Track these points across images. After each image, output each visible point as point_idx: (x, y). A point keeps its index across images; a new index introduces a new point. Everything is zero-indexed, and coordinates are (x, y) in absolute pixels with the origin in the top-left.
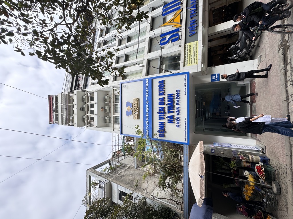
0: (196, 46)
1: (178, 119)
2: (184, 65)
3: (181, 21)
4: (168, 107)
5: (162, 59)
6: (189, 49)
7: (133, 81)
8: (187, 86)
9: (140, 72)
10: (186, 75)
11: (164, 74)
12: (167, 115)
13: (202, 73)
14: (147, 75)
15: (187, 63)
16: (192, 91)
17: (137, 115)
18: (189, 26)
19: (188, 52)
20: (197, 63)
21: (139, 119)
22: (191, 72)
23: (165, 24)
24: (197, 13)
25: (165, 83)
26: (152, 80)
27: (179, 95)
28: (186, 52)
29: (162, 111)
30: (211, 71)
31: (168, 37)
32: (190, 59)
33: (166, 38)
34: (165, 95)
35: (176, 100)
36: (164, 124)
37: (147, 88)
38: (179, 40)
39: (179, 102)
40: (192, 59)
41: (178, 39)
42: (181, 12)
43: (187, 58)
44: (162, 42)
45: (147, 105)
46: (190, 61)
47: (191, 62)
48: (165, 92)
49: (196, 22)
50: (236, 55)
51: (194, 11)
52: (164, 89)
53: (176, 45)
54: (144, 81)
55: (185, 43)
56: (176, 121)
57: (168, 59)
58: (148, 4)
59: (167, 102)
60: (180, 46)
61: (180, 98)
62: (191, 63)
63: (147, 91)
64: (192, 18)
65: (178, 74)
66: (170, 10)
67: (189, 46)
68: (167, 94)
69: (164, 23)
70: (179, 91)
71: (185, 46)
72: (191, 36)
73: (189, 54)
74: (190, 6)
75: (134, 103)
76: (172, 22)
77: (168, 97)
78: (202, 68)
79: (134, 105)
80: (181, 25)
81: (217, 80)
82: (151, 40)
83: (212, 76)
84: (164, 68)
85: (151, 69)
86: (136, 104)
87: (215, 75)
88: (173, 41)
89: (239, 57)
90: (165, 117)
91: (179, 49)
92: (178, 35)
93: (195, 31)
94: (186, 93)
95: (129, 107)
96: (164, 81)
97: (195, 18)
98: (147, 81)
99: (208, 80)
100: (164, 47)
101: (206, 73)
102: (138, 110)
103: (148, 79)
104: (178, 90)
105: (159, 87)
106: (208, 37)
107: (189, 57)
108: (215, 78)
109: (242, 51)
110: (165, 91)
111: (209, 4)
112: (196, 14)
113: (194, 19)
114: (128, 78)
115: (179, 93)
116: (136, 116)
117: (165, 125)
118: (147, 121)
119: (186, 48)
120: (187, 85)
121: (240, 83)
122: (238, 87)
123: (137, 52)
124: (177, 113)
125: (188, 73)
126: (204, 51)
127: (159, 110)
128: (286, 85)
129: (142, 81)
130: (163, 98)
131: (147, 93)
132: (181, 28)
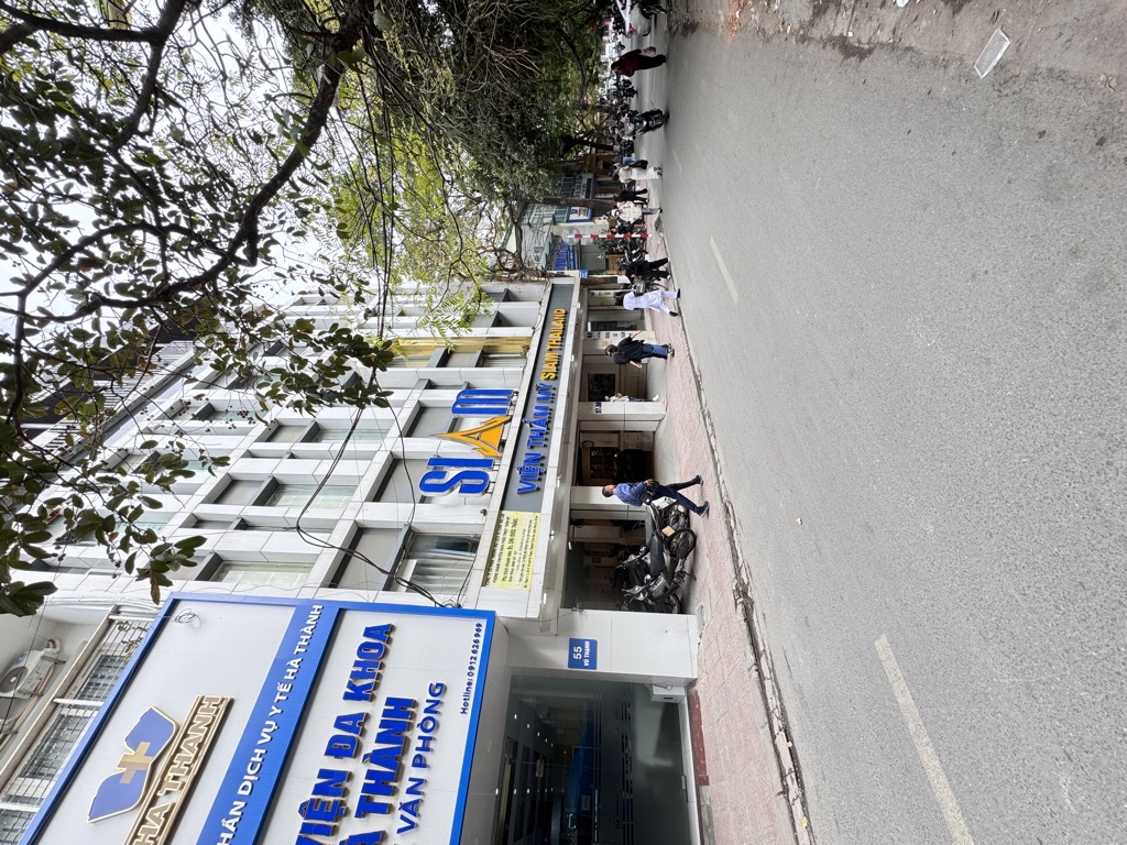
0: (533, 525)
2: (485, 582)
3: (502, 444)
4: (370, 775)
5: (413, 541)
6: (509, 528)
7: (246, 597)
8: (476, 672)
9: (303, 564)
10: (484, 623)
11: (402, 597)
12: (352, 827)
13: (541, 624)
14: (330, 586)
15: (496, 575)
16: (498, 694)
17: (167, 816)
18: (520, 463)
19: (504, 540)
20: (528, 584)
22: (504, 612)
23: (451, 435)
24: (546, 439)
25: (389, 641)
26: (341, 612)
27: (436, 709)
28: (501, 536)
29: (331, 799)
30: (570, 627)
31: (452, 472)
32: (507, 565)
33: (445, 473)
34: (371, 698)
35: (415, 736)
37: (297, 649)
38: (486, 492)
39: (428, 749)
40: (515, 568)
41: (482, 489)
42: (506, 423)
43: (500, 560)
44: (429, 482)
45: (261, 746)
46: (506, 572)
47: (509, 576)
48: (376, 686)
49: (540, 460)
50: (641, 588)
51: (541, 434)
52: (377, 671)
53: (472, 504)
54: (302, 609)
55: (502, 508)
57: (436, 541)
58: (420, 370)
59: (370, 745)
60: (485, 512)
61: (436, 725)
62: (508, 579)
63: (294, 663)
64: (532, 447)
65: (458, 611)
66: (477, 406)
67: (511, 521)
68: (384, 694)
69: (452, 430)
70: (443, 688)
71: (500, 515)
72: (522, 492)
73: (507, 545)
74: (530, 417)
75: (191, 723)
76: (476, 436)
77: (386, 713)
78: (543, 609)
79: (185, 735)
80: (499, 455)
81: (586, 662)
82: (395, 462)
83: (574, 643)
84: (408, 576)
85: (355, 563)
86: (196, 736)
87: (580, 643)
88: (466, 489)
89: (650, 597)
90: (334, 843)
91: (480, 519)
92: (484, 476)
93: (537, 484)
94: (466, 704)
95: (144, 746)
96: (390, 629)
97: (539, 451)
98: (314, 615)
99: (559, 658)
100: (431, 498)
101: (554, 623)
102: (188, 780)
103: (325, 604)
104: (438, 685)
105: (360, 653)
106: (571, 510)
107: (505, 557)
108: (583, 653)
109: (655, 578)
110: (379, 676)
111: (580, 432)
112: (545, 443)
113: (536, 451)
114: (232, 580)
115: (437, 703)
116: (154, 825)
119: (503, 524)
120: (477, 666)
121: (658, 692)
122: (656, 704)
123: (323, 484)
124: (403, 818)
125: (490, 616)
126: (554, 548)
127: (317, 786)
128: (771, 729)
129: (293, 610)
130: (360, 716)
131: (290, 677)
132: (497, 462)
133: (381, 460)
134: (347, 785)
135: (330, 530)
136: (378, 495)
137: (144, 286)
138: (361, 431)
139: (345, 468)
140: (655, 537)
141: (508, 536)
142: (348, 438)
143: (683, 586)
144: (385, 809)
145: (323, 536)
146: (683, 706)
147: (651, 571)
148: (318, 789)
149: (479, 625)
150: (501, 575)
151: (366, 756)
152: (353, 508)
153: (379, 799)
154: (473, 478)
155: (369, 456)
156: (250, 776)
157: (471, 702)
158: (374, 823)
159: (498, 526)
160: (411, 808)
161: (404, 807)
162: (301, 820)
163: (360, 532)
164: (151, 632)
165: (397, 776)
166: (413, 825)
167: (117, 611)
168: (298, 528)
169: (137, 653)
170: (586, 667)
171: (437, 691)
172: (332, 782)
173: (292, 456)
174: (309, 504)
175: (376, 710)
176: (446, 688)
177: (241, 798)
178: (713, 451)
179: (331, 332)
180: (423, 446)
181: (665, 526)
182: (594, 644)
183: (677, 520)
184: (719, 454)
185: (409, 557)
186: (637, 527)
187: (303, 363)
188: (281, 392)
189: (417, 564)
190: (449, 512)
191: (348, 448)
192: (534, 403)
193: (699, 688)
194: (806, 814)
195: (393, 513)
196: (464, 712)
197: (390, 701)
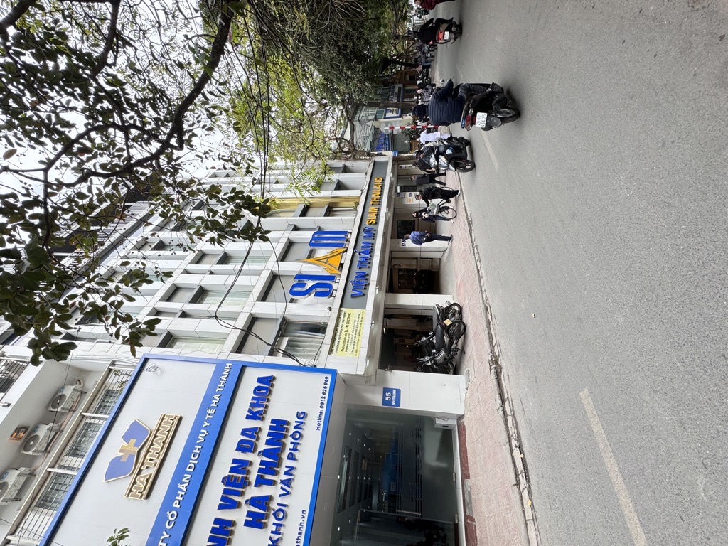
0: (361, 318)
1: (281, 514)
2: (331, 352)
3: (341, 266)
4: (262, 463)
5: (286, 326)
6: (346, 319)
7: (187, 357)
8: (325, 406)
9: (220, 339)
10: (330, 376)
11: (280, 359)
12: (253, 492)
13: (365, 379)
14: (237, 352)
15: (337, 348)
16: (338, 420)
17: (147, 480)
18: (353, 278)
19: (342, 326)
20: (357, 354)
21: (148, 496)
22: (342, 370)
23: (309, 260)
24: (369, 263)
25: (272, 386)
26: (243, 368)
27: (301, 426)
28: (340, 324)
29: (240, 476)
30: (384, 380)
31: (310, 284)
32: (344, 341)
33: (305, 284)
34: (263, 419)
35: (289, 442)
36: (230, 528)
37: (218, 389)
38: (331, 296)
39: (296, 450)
40: (349, 343)
41: (329, 294)
42: (343, 252)
43: (340, 338)
44: (295, 289)
45: (199, 444)
46: (343, 346)
47: (345, 348)
48: (265, 412)
49: (365, 277)
50: (429, 358)
51: (366, 260)
52: (265, 403)
53: (322, 303)
54: (220, 366)
55: (341, 306)
56: (272, 519)
57: (300, 326)
58: (289, 218)
59: (262, 446)
60: (330, 309)
61: (301, 436)
62: (345, 350)
63: (216, 397)
64: (360, 268)
65: (314, 369)
66: (325, 242)
67: (347, 315)
68: (269, 416)
69: (309, 257)
70: (305, 415)
71: (340, 311)
72: (353, 296)
73: (344, 329)
74: (359, 249)
75: (158, 429)
76: (325, 261)
77: (271, 428)
78: (366, 369)
79: (155, 436)
80: (339, 273)
81: (394, 403)
82: (274, 277)
83: (386, 390)
84: (283, 347)
85: (251, 339)
86: (161, 437)
87: (390, 390)
88: (318, 294)
89: (435, 363)
90: (242, 500)
91: (327, 313)
92: (330, 286)
93: (363, 292)
94: (319, 425)
95: (133, 441)
96: (273, 378)
97: (365, 270)
98: (227, 369)
99: (377, 399)
100: (297, 299)
101: (373, 378)
102: (158, 461)
103: (234, 363)
104: (302, 413)
105: (255, 392)
106: (385, 308)
107: (343, 337)
108: (391, 397)
109: (438, 352)
110: (267, 406)
111: (391, 258)
112: (368, 265)
113: (363, 270)
114: (179, 347)
115: (302, 423)
116: (140, 485)
117: (231, 533)
118: (175, 509)
119: (342, 317)
120: (325, 402)
121: (438, 422)
122: (437, 429)
123: (229, 291)
124: (282, 488)
125: (334, 372)
126: (374, 332)
127: (231, 468)
128: (510, 446)
129: (214, 366)
130: (256, 429)
131: (214, 405)
132: (338, 277)
133: (265, 276)
134: (249, 468)
135: (235, 319)
136: (264, 297)
137: (117, 165)
138: (253, 257)
139: (243, 281)
140: (439, 326)
141: (345, 324)
142: (245, 261)
143: (457, 357)
144: (272, 483)
145: (232, 322)
146: (455, 431)
147: (436, 347)
148: (232, 470)
149: (327, 378)
150: (340, 348)
151: (260, 452)
152: (249, 306)
153: (268, 477)
154: (323, 287)
155: (258, 273)
156: (193, 461)
157: (322, 424)
158: (265, 491)
159: (338, 318)
160: (287, 483)
161: (283, 482)
162: (223, 487)
163: (253, 320)
164: (133, 377)
165: (279, 464)
166: (288, 493)
167: (113, 364)
168: (216, 317)
169: (126, 388)
170: (394, 405)
171: (302, 416)
172: (240, 466)
173: (212, 273)
174: (222, 302)
175: (265, 426)
176: (307, 415)
177: (188, 473)
178: (478, 271)
179: (231, 193)
180: (291, 267)
181: (446, 319)
182: (398, 391)
183: (454, 315)
184: (483, 273)
185: (284, 336)
186: (427, 320)
187: (215, 213)
188: (202, 232)
189: (289, 340)
190: (308, 309)
191: (245, 267)
192: (362, 239)
193: (465, 420)
194: (531, 498)
195: (272, 308)
196: (318, 429)
197: (273, 421)
